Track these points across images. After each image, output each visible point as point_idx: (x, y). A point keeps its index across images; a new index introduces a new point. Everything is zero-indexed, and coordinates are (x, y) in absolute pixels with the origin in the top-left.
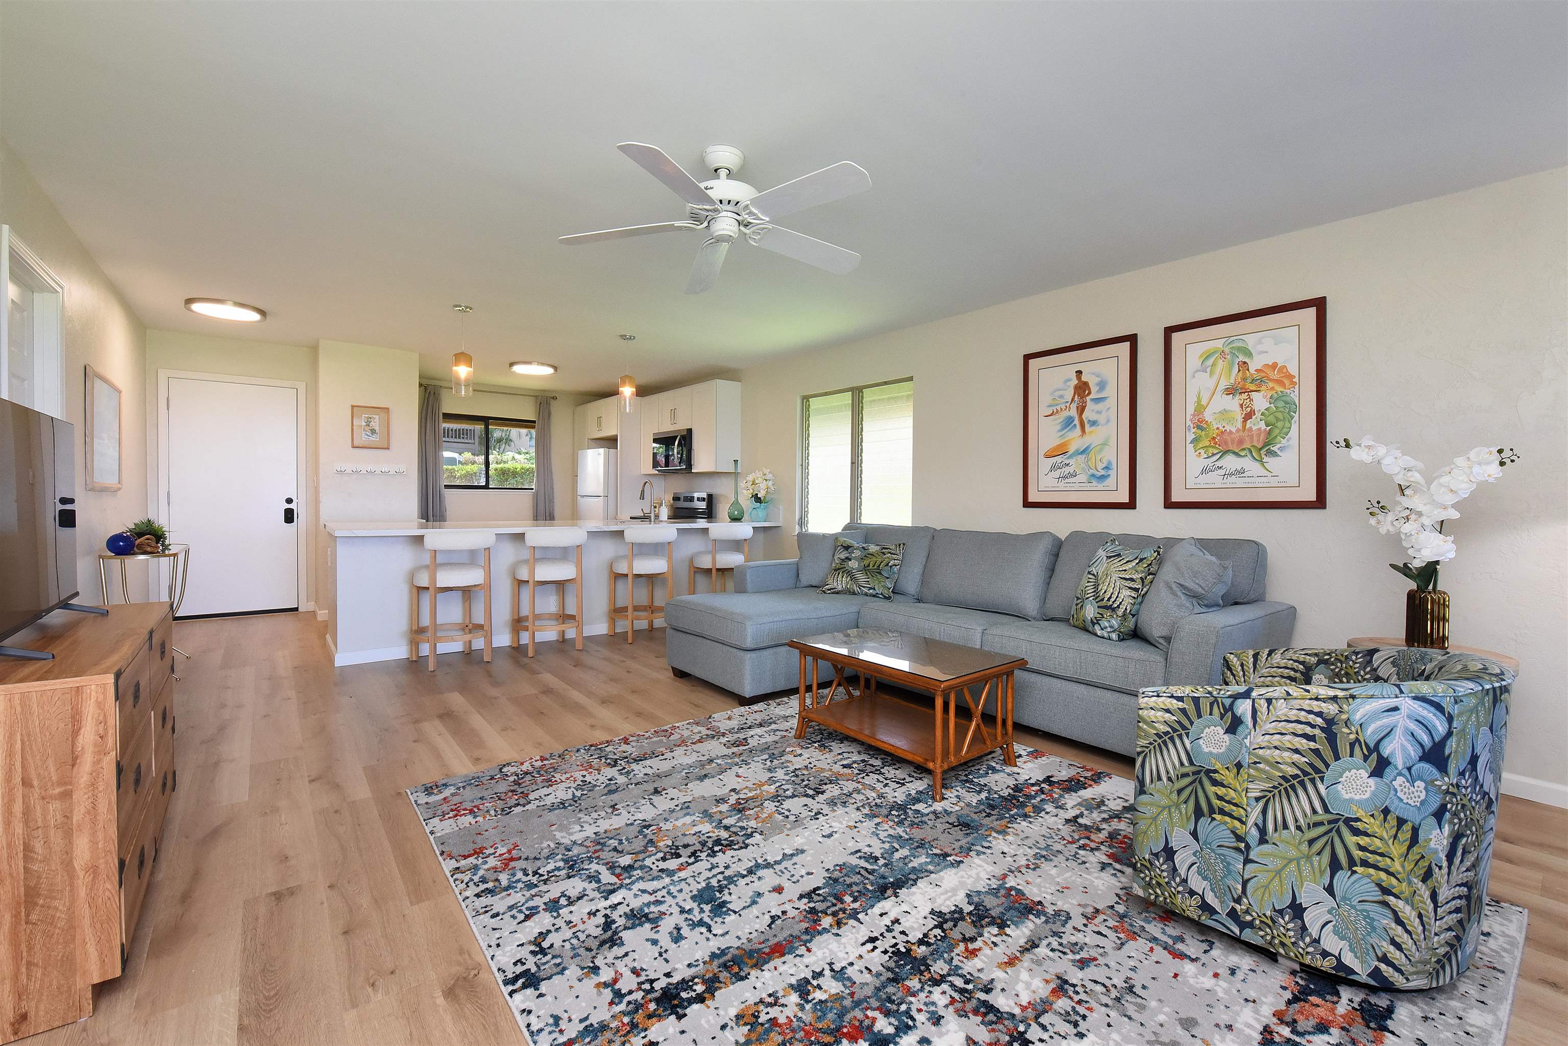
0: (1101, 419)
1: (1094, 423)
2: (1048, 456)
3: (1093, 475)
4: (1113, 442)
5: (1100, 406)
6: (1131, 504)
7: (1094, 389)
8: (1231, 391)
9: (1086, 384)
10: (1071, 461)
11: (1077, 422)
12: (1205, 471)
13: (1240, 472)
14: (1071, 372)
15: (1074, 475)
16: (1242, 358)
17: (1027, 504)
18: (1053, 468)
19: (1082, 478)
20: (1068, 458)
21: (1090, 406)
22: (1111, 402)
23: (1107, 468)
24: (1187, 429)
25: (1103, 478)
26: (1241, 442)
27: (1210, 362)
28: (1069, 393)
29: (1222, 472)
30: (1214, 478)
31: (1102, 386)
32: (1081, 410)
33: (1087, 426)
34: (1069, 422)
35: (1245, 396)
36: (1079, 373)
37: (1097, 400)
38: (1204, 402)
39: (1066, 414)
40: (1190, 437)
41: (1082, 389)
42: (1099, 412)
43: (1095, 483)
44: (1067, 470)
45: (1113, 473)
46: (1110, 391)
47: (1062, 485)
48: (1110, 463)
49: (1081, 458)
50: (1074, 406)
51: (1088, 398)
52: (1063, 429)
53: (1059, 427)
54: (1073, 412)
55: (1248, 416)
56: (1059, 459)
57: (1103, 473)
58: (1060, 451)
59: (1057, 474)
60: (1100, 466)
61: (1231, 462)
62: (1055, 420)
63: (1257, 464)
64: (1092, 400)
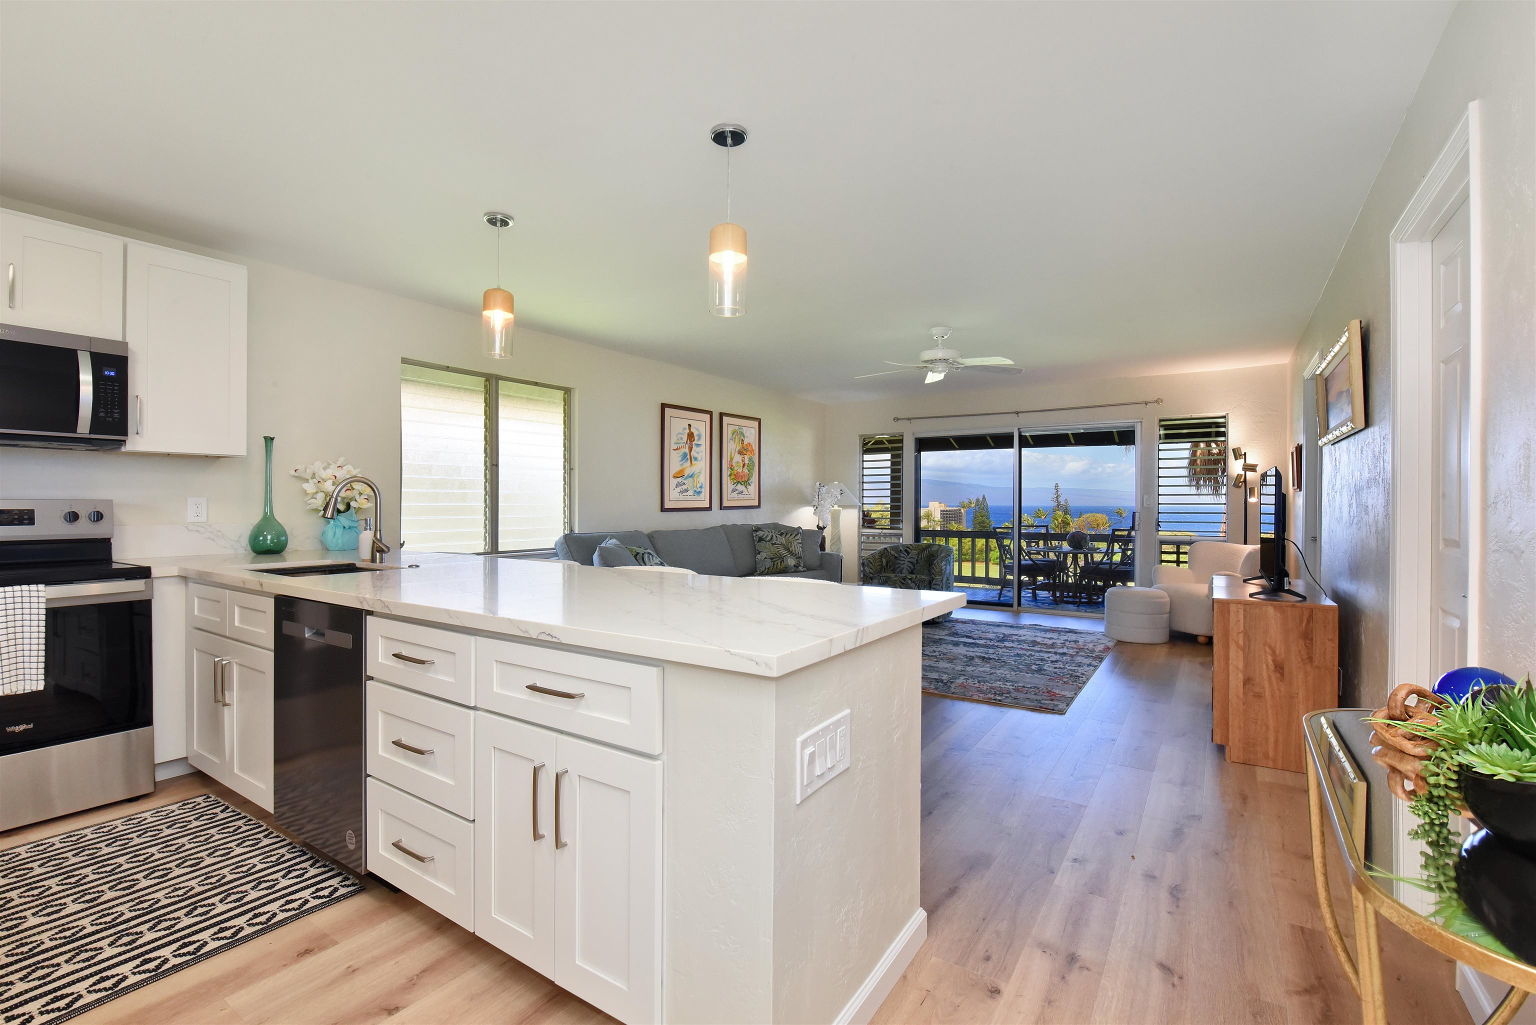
0: (699, 459)
1: (696, 459)
2: (675, 477)
3: (695, 491)
4: (703, 472)
5: (698, 449)
6: (709, 509)
7: (696, 438)
8: (740, 453)
9: (692, 433)
10: (686, 482)
11: (688, 457)
12: (733, 491)
13: (742, 492)
14: (685, 424)
15: (687, 491)
16: (742, 438)
17: (663, 509)
18: (678, 485)
19: (690, 492)
20: (684, 479)
21: (694, 448)
22: (702, 448)
23: (701, 487)
24: (728, 468)
25: (700, 493)
26: (742, 478)
27: (734, 436)
28: (685, 437)
29: (737, 492)
30: (735, 494)
31: (699, 436)
32: (691, 449)
33: (693, 460)
34: (685, 455)
35: (743, 456)
36: (690, 425)
37: (698, 445)
38: (732, 456)
39: (683, 450)
40: (729, 473)
41: (691, 436)
42: (698, 453)
43: (696, 497)
44: (684, 487)
45: (703, 490)
46: (702, 442)
47: (681, 497)
48: (702, 484)
49: (690, 479)
50: (687, 446)
51: (694, 443)
52: (682, 460)
53: (680, 458)
54: (687, 450)
55: (744, 466)
56: (680, 480)
57: (699, 490)
58: (679, 475)
59: (679, 489)
60: (699, 485)
61: (740, 487)
62: (678, 453)
63: (745, 489)
64: (696, 444)
